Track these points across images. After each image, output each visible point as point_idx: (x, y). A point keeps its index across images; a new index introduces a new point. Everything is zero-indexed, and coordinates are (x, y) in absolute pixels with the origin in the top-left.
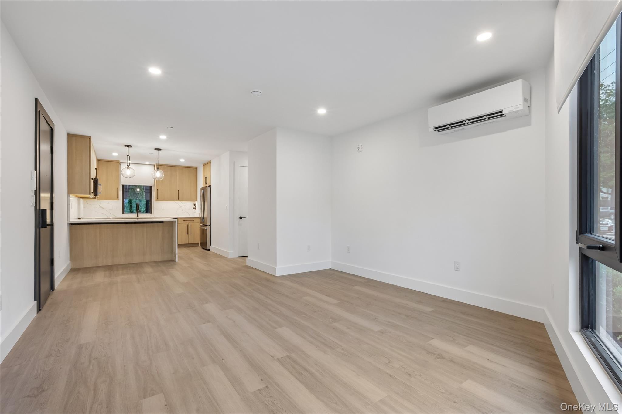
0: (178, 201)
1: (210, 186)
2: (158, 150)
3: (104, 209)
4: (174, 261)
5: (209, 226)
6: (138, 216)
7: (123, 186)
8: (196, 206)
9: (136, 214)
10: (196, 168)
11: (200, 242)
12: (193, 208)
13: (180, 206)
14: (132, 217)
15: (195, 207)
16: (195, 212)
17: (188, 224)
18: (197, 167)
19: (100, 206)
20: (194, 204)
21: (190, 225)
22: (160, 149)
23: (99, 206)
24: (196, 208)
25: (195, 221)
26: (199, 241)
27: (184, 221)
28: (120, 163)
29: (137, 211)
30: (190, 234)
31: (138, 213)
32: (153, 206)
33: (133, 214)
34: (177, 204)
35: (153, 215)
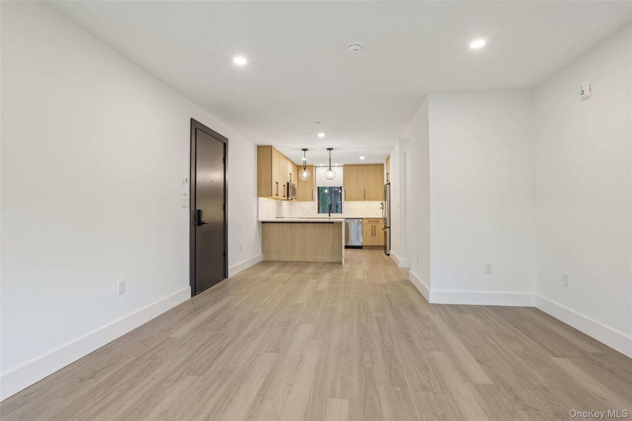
0: (365, 201)
1: (389, 184)
2: (330, 149)
3: (304, 209)
4: (341, 263)
5: (389, 228)
6: (329, 216)
7: (318, 188)
9: (328, 214)
10: (381, 165)
12: (381, 208)
14: (324, 217)
18: (383, 164)
20: (380, 203)
21: (375, 226)
22: (332, 149)
23: (300, 207)
25: (380, 222)
27: (369, 221)
28: (315, 167)
29: (329, 211)
30: (375, 235)
31: (330, 213)
32: (343, 207)
33: (326, 214)
34: (365, 203)
35: (343, 215)
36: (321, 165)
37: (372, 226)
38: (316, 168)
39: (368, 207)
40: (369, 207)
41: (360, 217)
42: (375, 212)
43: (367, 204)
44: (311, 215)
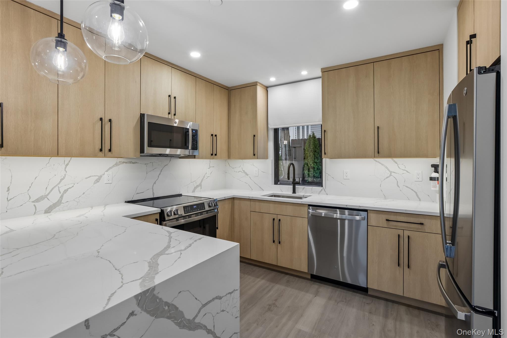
0: (380, 157)
3: (247, 175)
5: (489, 314)
6: (294, 192)
8: (438, 173)
12: (431, 179)
13: (391, 172)
15: (435, 175)
16: (437, 192)
17: (401, 232)
19: (243, 170)
20: (433, 166)
21: (409, 237)
24: (438, 179)
25: (427, 228)
27: (387, 220)
28: (267, 88)
30: (408, 266)
31: (294, 184)
32: (325, 172)
33: (289, 187)
34: (382, 165)
35: (325, 190)
37: (399, 235)
38: (269, 89)
39: (391, 175)
40: (393, 174)
41: (360, 207)
42: (412, 190)
43: (387, 168)
44: (260, 188)
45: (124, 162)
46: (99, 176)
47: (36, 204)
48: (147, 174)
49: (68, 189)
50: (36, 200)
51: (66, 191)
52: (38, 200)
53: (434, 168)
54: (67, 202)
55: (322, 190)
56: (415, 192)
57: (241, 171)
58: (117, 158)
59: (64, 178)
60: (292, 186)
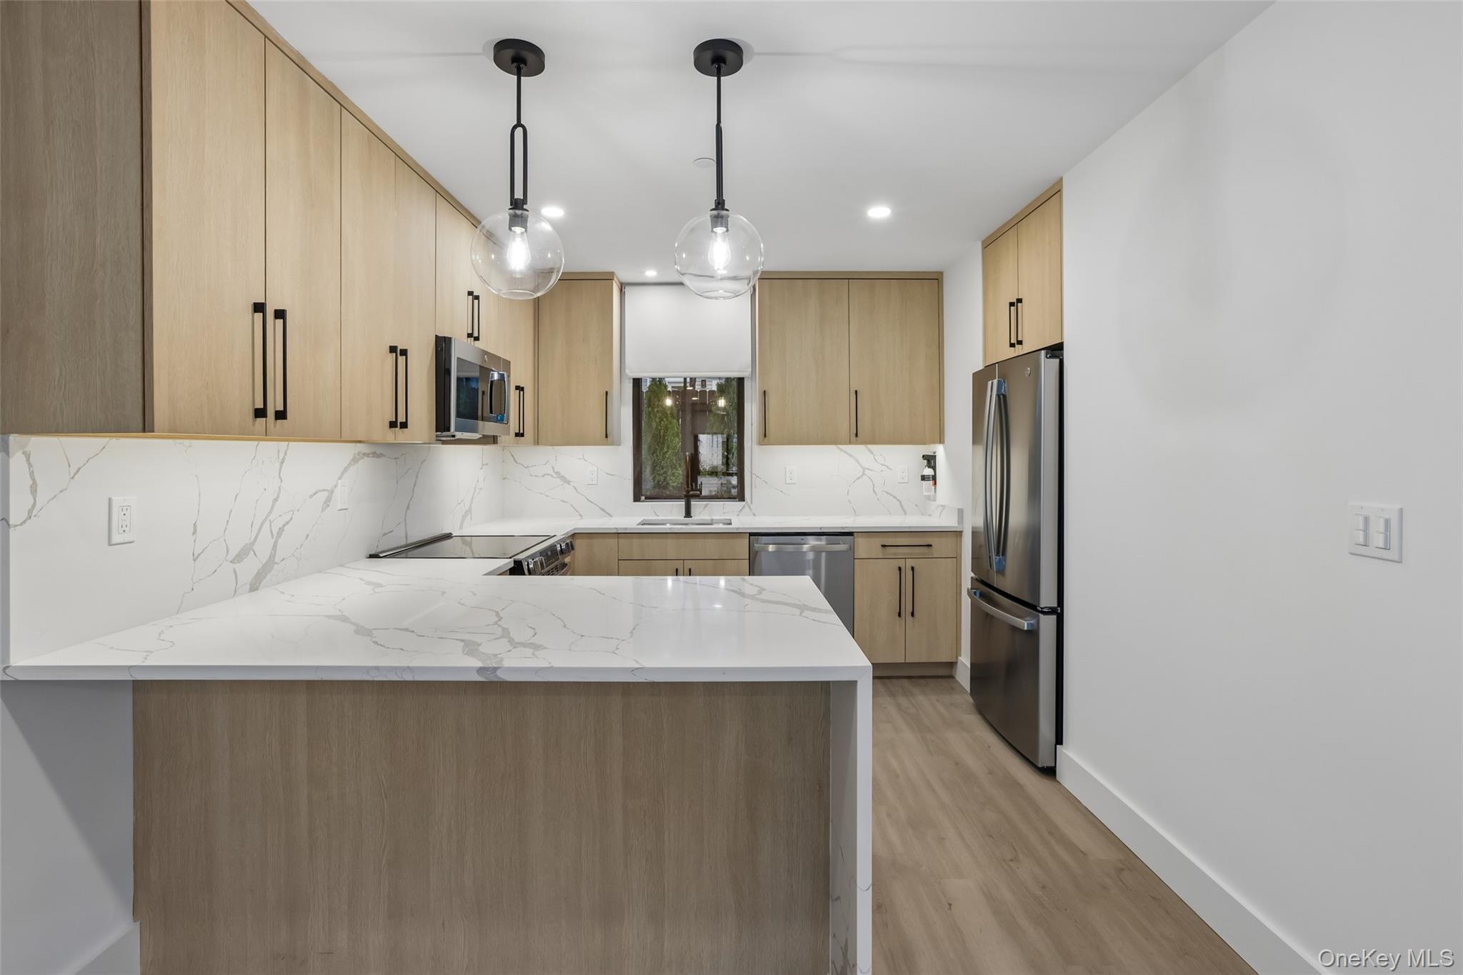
0: (857, 443)
3: (568, 482)
5: (1052, 611)
6: (688, 513)
7: (637, 382)
8: (934, 468)
9: (682, 503)
10: (934, 281)
11: (965, 660)
12: (924, 478)
13: (864, 469)
14: (667, 513)
15: (929, 472)
16: (928, 498)
17: (901, 563)
18: (941, 273)
19: (556, 471)
20: (925, 457)
21: (913, 568)
23: (551, 472)
24: (934, 478)
25: (935, 551)
26: (958, 653)
27: (883, 546)
28: (622, 286)
29: (688, 492)
30: (913, 614)
31: (690, 497)
32: (750, 470)
33: (673, 504)
34: (851, 456)
35: (750, 508)
36: (651, 274)
37: (900, 569)
38: (628, 290)
40: (867, 472)
41: (843, 528)
42: (895, 497)
43: (857, 461)
44: (603, 510)
45: (364, 454)
46: (329, 489)
47: (237, 566)
48: (397, 482)
49: (284, 526)
50: (237, 556)
51: (281, 530)
52: (239, 558)
53: (926, 461)
54: (283, 560)
55: (744, 507)
56: (898, 500)
57: (548, 474)
58: (354, 444)
59: (278, 497)
60: (684, 503)
